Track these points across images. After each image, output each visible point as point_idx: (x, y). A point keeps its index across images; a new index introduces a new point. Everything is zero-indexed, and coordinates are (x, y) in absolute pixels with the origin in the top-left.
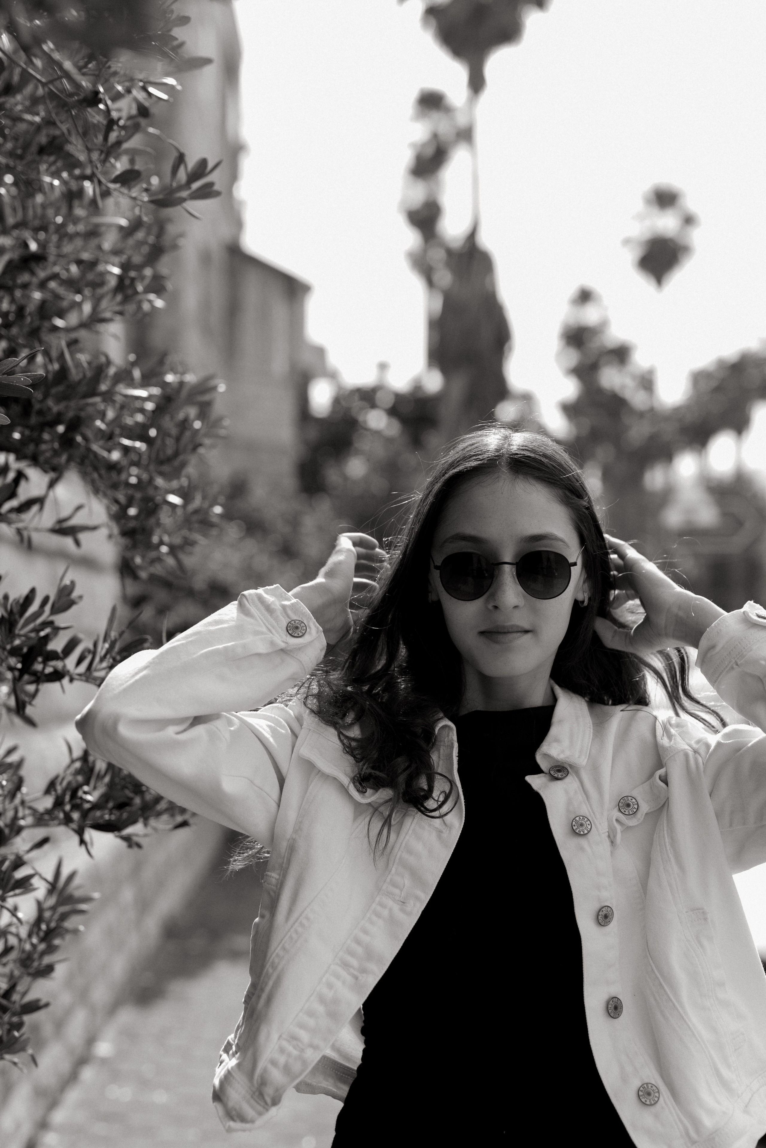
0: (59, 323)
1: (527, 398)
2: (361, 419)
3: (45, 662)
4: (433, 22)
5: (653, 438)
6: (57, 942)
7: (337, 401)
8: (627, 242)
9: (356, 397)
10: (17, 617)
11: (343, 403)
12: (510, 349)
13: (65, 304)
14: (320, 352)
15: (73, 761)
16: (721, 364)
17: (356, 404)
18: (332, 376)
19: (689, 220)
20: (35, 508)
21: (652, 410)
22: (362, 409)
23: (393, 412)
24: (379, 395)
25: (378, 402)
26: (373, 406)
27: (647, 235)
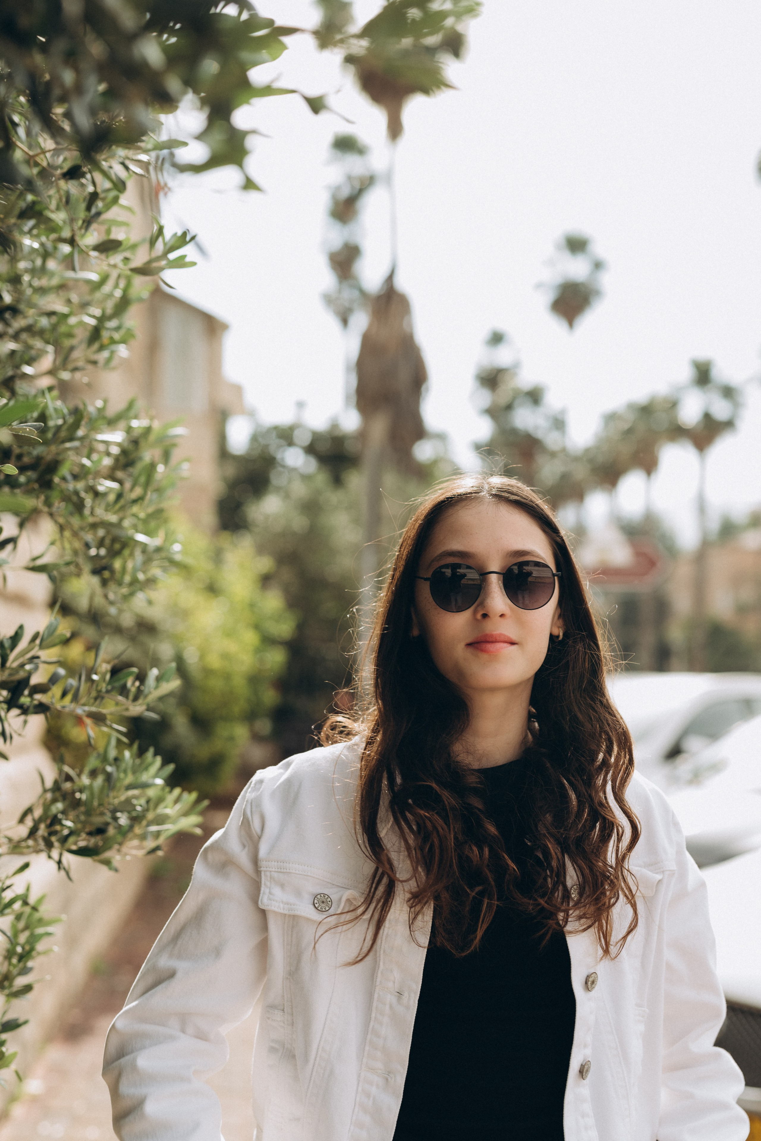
0: (28, 370)
1: (441, 437)
2: (278, 456)
3: (31, 695)
4: (352, 69)
5: (565, 477)
6: (30, 964)
7: (254, 438)
8: (539, 286)
9: (274, 434)
10: (8, 651)
11: (260, 440)
12: (427, 390)
13: (33, 353)
14: (238, 389)
15: (45, 791)
16: (631, 407)
17: (273, 442)
18: (251, 414)
19: (598, 265)
20: (9, 547)
21: (564, 450)
22: (279, 447)
23: (310, 450)
24: (297, 433)
25: (296, 440)
26: (291, 443)
27: (558, 280)
